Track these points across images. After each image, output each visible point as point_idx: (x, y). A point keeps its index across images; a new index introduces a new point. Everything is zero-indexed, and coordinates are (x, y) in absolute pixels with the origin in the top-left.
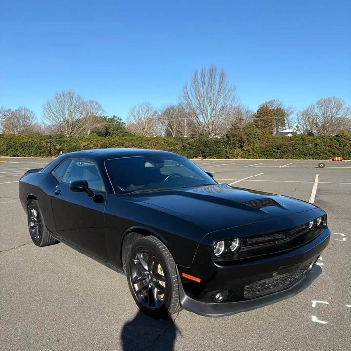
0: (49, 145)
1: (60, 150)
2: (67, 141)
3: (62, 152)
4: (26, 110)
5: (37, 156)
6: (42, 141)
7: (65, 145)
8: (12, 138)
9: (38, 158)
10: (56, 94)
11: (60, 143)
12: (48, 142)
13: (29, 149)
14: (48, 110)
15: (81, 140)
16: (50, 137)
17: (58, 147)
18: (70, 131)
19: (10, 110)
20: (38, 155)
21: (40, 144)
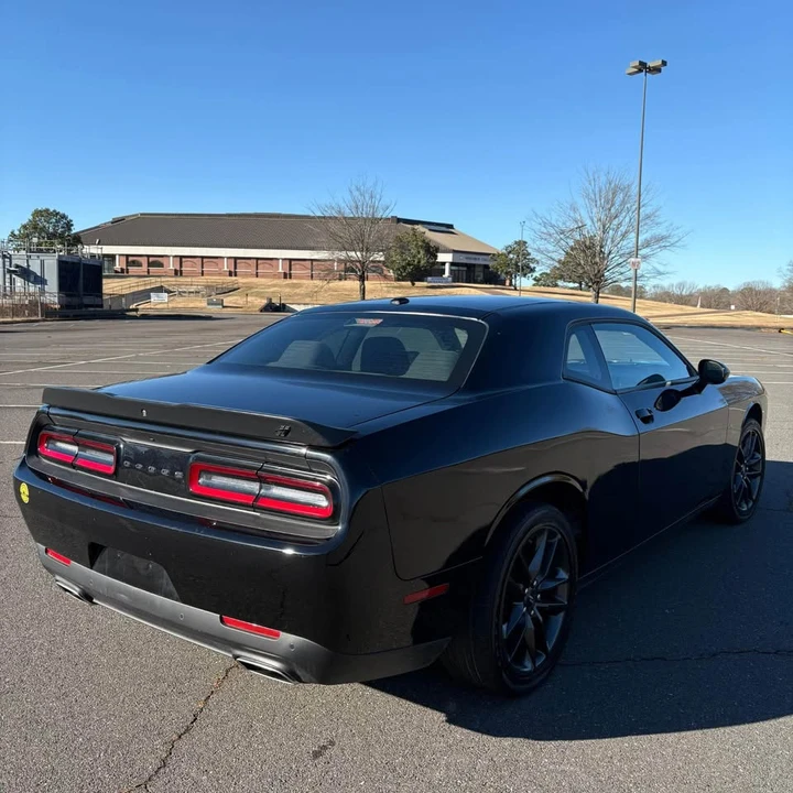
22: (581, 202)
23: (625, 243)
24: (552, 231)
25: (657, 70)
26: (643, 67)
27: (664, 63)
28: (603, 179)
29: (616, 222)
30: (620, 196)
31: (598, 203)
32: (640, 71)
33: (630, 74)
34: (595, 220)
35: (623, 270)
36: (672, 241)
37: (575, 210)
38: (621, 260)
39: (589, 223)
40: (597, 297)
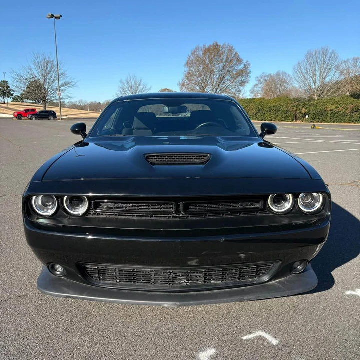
0: (295, 109)
1: (306, 115)
2: (314, 105)
3: (307, 117)
4: (284, 73)
5: (282, 121)
6: (289, 105)
7: (312, 108)
8: (261, 102)
9: (283, 122)
10: (308, 54)
11: (306, 106)
12: (294, 106)
13: (276, 114)
14: (298, 72)
15: (329, 103)
16: (298, 100)
17: (304, 111)
18: (319, 93)
19: (270, 75)
20: (283, 119)
21: (287, 108)
22: (33, 66)
23: (54, 85)
24: (22, 79)
25: (59, 18)
26: (53, 16)
27: (61, 16)
28: (41, 58)
29: (49, 76)
30: (50, 65)
31: (41, 67)
32: (52, 18)
33: (48, 18)
34: (40, 74)
35: (54, 96)
36: (73, 84)
37: (31, 70)
38: (53, 92)
39: (37, 75)
40: (45, 107)
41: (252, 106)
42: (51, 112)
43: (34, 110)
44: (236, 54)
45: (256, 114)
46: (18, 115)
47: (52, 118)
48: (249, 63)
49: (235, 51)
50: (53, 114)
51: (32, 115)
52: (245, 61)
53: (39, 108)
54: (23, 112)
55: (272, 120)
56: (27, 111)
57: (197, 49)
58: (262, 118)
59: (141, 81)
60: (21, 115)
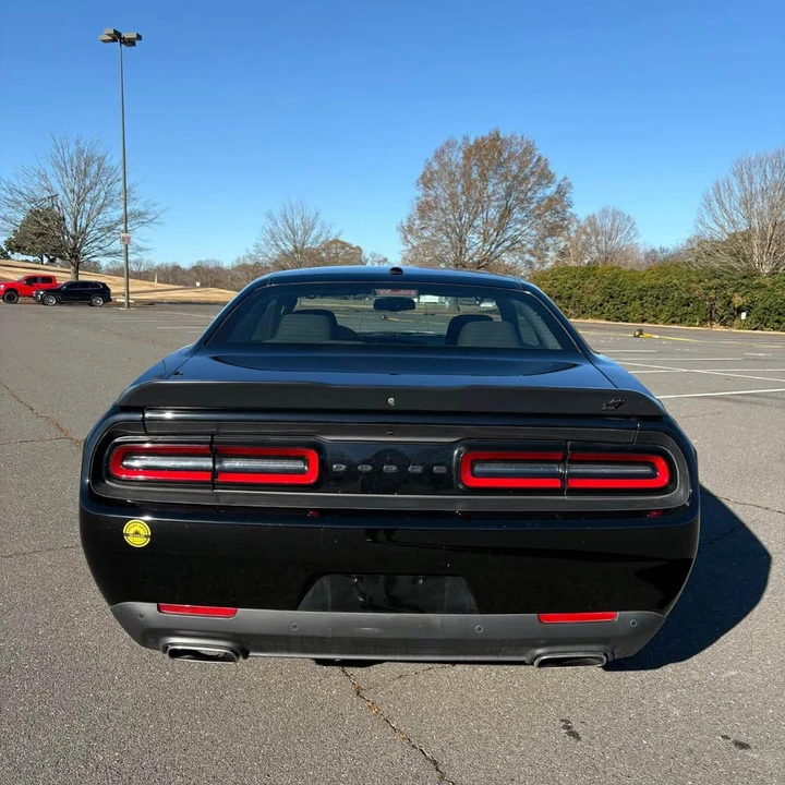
0: (711, 295)
1: (740, 310)
2: (765, 286)
3: (744, 315)
5: (673, 322)
6: (694, 285)
7: (758, 295)
8: (617, 276)
9: (676, 327)
11: (743, 290)
12: (710, 288)
13: (657, 305)
16: (716, 274)
17: (738, 300)
20: (678, 319)
21: (688, 291)
22: (50, 170)
23: (101, 216)
24: (21, 199)
25: (131, 43)
26: (117, 37)
27: (139, 37)
28: (73, 148)
29: (91, 195)
30: (94, 168)
31: (69, 172)
32: (114, 40)
33: (104, 41)
34: (68, 191)
35: (102, 245)
36: (150, 217)
37: (44, 177)
38: (99, 235)
39: (61, 193)
40: (76, 272)
41: (589, 284)
42: (96, 284)
43: (49, 279)
44: (539, 159)
45: (601, 305)
46: (6, 291)
47: (100, 302)
48: (569, 180)
49: (537, 152)
50: (103, 291)
51: (47, 291)
52: (559, 178)
53: (63, 275)
54: (19, 282)
55: (643, 321)
56: (31, 280)
57: (449, 144)
58: (618, 314)
59: (317, 214)
60: (16, 292)
